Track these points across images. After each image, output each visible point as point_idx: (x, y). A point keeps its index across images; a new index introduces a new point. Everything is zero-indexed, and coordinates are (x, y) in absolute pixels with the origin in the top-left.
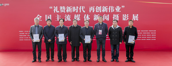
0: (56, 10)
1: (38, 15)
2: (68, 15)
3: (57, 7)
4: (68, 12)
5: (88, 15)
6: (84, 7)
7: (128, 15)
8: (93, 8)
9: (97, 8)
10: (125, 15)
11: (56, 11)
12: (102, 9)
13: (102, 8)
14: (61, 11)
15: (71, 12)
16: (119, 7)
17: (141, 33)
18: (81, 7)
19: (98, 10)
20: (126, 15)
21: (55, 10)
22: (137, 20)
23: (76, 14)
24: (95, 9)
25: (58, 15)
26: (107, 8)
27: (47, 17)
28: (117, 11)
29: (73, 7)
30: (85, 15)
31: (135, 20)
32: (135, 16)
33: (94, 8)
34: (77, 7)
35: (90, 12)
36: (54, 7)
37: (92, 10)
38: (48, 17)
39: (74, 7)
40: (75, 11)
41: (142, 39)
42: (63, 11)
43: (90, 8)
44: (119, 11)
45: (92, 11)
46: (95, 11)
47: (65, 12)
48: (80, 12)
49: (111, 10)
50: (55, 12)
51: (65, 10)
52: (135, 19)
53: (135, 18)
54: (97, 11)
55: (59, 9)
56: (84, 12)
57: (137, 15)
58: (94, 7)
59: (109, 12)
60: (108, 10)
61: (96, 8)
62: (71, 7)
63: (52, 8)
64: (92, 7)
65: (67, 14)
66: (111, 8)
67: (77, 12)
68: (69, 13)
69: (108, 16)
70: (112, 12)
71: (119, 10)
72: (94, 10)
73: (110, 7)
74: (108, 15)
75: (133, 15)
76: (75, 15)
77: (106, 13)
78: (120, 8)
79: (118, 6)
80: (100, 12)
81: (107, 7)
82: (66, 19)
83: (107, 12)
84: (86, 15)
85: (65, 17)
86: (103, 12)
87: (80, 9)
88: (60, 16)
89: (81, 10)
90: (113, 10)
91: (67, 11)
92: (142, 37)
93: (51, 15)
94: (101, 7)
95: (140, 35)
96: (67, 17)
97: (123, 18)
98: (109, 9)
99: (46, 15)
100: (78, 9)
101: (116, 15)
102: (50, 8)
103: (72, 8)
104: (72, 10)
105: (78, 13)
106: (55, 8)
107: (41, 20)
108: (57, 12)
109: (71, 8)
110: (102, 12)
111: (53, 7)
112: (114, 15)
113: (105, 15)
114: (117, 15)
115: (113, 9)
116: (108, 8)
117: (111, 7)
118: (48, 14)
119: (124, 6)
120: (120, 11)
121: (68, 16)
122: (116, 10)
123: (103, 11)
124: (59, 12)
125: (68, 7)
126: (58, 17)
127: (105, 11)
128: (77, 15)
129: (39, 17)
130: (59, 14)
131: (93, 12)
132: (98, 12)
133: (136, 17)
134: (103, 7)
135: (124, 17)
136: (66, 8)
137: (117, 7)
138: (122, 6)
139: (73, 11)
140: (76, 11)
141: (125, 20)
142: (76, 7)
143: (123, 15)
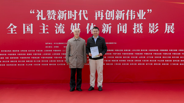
0: (40, 15)
1: (11, 24)
2: (61, 24)
3: (42, 11)
4: (60, 19)
5: (92, 24)
6: (86, 11)
7: (157, 24)
8: (100, 14)
9: (108, 12)
10: (153, 24)
11: (40, 18)
12: (115, 15)
13: (115, 13)
14: (49, 18)
15: (65, 19)
16: (142, 11)
17: (180, 54)
18: (81, 11)
19: (109, 16)
20: (155, 25)
21: (38, 16)
22: (173, 32)
23: (74, 22)
24: (104, 15)
25: (44, 25)
26: (124, 13)
27: (26, 27)
28: (140, 18)
29: (69, 11)
30: (88, 24)
31: (168, 32)
32: (169, 27)
33: (102, 13)
34: (75, 11)
35: (96, 19)
36: (38, 11)
37: (99, 16)
38: (28, 27)
39: (71, 11)
40: (71, 18)
41: (181, 64)
42: (51, 17)
43: (96, 13)
44: (142, 18)
45: (99, 18)
46: (104, 18)
47: (55, 19)
48: (80, 19)
49: (130, 17)
50: (38, 19)
51: (56, 17)
52: (170, 31)
53: (169, 29)
54: (107, 18)
55: (45, 15)
56: (87, 19)
57: (173, 24)
58: (102, 11)
59: (128, 19)
60: (125, 16)
61: (106, 14)
62: (65, 11)
63: (34, 12)
64: (99, 12)
65: (59, 22)
66: (130, 13)
67: (75, 19)
68: (62, 21)
69: (125, 27)
70: (131, 19)
71: (142, 16)
72: (102, 16)
73: (128, 11)
74: (126, 24)
75: (166, 24)
76: (72, 24)
77: (122, 22)
78: (145, 13)
79: (141, 9)
80: (113, 19)
81: (123, 11)
82: (56, 31)
83: (123, 19)
84: (90, 25)
85: (56, 27)
86: (118, 19)
87: (80, 14)
88: (47, 26)
89: (82, 15)
90: (133, 17)
91: (59, 17)
92: (181, 61)
93: (32, 25)
94: (113, 11)
95: (178, 57)
96: (59, 28)
97: (150, 29)
98: (127, 14)
99: (24, 25)
100: (77, 14)
101: (138, 24)
102: (31, 12)
103: (67, 12)
104: (67, 15)
105: (77, 21)
106: (40, 13)
107: (16, 33)
108: (42, 19)
109: (65, 13)
110: (115, 20)
111: (36, 11)
112: (135, 24)
113: (120, 24)
114: (141, 25)
115: (133, 14)
116: (126, 12)
117: (130, 11)
118: (28, 23)
119: (151, 10)
120: (145, 18)
121: (60, 26)
122: (139, 15)
123: (118, 17)
124: (45, 19)
125: (60, 11)
126: (44, 27)
127: (120, 18)
128: (76, 24)
129: (12, 27)
130: (46, 22)
131: (102, 19)
132: (110, 19)
133: (171, 27)
134: (118, 11)
135: (152, 27)
136: (57, 13)
137: (140, 11)
138: (148, 10)
139: (69, 18)
140: (74, 17)
141: (154, 32)
142: (73, 11)
143: (150, 24)
